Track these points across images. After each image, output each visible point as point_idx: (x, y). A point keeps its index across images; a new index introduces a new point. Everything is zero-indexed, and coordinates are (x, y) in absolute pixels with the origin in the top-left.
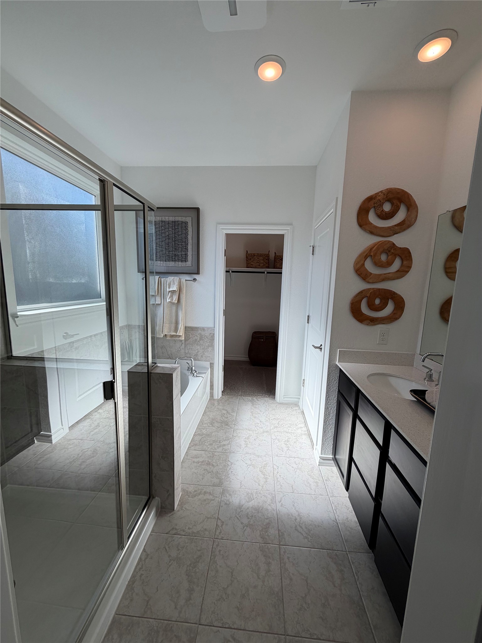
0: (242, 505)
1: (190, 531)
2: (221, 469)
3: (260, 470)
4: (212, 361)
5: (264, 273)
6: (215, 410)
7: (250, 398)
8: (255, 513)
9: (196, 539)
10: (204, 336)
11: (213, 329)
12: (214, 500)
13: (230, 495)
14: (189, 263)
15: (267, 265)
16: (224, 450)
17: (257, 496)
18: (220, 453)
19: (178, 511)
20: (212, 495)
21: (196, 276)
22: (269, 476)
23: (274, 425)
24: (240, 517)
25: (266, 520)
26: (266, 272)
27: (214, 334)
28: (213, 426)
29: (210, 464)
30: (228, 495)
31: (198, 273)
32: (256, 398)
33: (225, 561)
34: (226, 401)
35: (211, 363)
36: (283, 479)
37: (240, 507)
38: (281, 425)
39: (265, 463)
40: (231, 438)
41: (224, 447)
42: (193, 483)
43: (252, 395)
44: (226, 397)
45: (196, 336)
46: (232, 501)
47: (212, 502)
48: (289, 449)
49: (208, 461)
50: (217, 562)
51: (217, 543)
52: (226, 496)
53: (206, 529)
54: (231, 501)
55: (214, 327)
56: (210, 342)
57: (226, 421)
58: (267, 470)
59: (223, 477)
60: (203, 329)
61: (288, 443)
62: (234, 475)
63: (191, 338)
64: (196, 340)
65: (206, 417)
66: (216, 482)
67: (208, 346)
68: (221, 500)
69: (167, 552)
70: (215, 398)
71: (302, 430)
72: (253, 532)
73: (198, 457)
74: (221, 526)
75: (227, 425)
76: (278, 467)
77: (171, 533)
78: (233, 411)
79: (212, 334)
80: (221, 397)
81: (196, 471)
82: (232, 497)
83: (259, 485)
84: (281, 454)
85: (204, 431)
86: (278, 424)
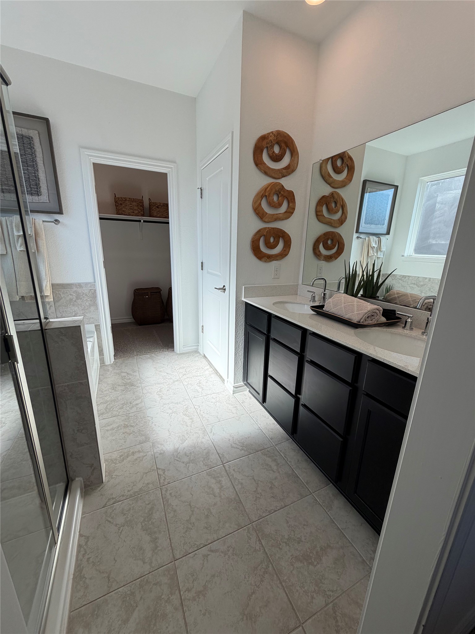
0: (178, 448)
1: (131, 492)
2: (143, 426)
3: (183, 414)
4: (97, 323)
5: (140, 221)
6: (112, 375)
7: (148, 356)
8: (192, 449)
9: (141, 496)
10: (82, 294)
11: (93, 284)
12: (146, 455)
13: (162, 445)
14: (44, 198)
15: (142, 213)
16: (138, 409)
17: (188, 436)
18: (136, 413)
19: (108, 481)
20: (142, 452)
21: (57, 217)
22: (194, 416)
23: (182, 374)
24: (179, 458)
25: (204, 451)
26: (142, 221)
27: (95, 291)
28: (116, 390)
29: (127, 426)
30: (159, 446)
31: (60, 212)
32: (155, 354)
33: (180, 500)
34: (121, 364)
35: (96, 326)
36: (207, 414)
37: (176, 450)
38: (189, 372)
39: (186, 406)
40: (142, 396)
41: (138, 406)
42: (115, 450)
43: (149, 352)
44: (120, 361)
45: (71, 295)
46: (166, 449)
47: (145, 458)
48: (203, 389)
49: (124, 424)
50: (172, 504)
51: (165, 489)
52: (158, 447)
53: (148, 484)
54: (164, 449)
55: (95, 282)
56: (91, 300)
57: (130, 382)
58: (190, 412)
59: (148, 432)
60: (80, 285)
61: (200, 385)
62: (159, 426)
63: (64, 299)
64: (71, 300)
65: (104, 384)
66: (142, 440)
67: (90, 306)
68: (154, 453)
69: (112, 523)
70: (106, 364)
71: (209, 371)
72: (197, 464)
73: (111, 425)
74: (163, 474)
75: (132, 385)
76: (199, 406)
77: (108, 504)
78: (135, 372)
79: (93, 291)
80: (114, 362)
81: (114, 438)
82: (164, 446)
83: (187, 426)
84: (198, 395)
85: (106, 398)
86: (186, 371)
